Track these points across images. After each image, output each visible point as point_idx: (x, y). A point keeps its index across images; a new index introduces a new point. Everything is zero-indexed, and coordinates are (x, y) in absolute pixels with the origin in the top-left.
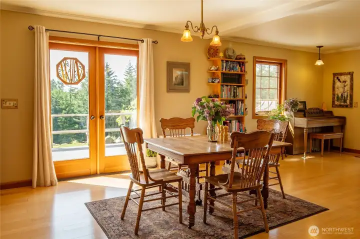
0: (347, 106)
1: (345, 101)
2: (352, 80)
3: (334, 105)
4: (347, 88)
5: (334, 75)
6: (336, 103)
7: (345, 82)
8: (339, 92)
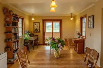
0: (38, 32)
1: (38, 31)
2: (39, 24)
3: (34, 32)
4: (38, 27)
5: (34, 23)
6: (35, 31)
7: (37, 25)
8: (36, 28)
